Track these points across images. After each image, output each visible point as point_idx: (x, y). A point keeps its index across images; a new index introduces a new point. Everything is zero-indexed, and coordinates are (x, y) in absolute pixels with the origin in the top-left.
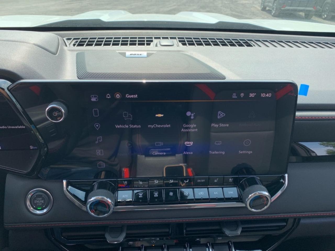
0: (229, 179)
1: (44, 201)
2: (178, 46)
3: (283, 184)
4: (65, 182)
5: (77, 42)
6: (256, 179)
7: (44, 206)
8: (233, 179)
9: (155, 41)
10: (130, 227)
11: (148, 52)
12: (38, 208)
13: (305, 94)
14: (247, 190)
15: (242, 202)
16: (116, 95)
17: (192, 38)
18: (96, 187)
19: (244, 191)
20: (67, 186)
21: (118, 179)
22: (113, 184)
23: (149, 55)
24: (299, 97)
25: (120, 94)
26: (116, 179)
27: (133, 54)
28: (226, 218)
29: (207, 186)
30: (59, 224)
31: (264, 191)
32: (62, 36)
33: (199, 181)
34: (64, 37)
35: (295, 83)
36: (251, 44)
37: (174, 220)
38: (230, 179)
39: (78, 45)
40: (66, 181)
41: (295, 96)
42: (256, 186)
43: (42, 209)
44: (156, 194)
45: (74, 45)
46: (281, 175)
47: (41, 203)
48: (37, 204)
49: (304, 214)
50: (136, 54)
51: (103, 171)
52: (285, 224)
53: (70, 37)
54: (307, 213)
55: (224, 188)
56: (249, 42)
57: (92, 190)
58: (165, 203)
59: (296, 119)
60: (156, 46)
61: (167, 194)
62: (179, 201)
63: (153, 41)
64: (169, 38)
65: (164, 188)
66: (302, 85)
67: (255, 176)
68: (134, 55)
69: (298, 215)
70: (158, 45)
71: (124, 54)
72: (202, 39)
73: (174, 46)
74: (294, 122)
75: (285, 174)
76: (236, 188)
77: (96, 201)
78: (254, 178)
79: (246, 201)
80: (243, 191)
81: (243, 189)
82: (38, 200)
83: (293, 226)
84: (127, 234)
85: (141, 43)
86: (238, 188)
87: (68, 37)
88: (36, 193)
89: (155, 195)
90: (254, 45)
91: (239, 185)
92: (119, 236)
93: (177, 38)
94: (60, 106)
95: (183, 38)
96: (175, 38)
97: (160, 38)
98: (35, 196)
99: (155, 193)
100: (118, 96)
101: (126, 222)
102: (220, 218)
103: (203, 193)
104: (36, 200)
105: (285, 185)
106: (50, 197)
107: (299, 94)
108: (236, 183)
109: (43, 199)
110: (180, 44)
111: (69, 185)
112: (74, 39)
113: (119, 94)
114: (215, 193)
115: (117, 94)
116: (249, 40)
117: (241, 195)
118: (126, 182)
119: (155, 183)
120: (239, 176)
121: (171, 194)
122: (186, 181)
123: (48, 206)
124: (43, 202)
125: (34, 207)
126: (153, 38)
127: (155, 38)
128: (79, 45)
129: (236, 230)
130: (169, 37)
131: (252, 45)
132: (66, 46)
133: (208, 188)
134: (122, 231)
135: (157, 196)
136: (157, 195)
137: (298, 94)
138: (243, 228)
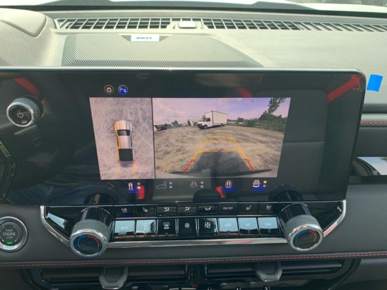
0: (266, 206)
1: (17, 234)
2: (202, 28)
3: (339, 213)
4: (42, 208)
5: (71, 24)
6: (303, 207)
7: (16, 241)
8: (272, 206)
9: (173, 23)
10: (132, 268)
11: (161, 35)
12: (8, 243)
13: (377, 89)
14: (291, 221)
15: (283, 237)
16: (106, 89)
17: (222, 20)
18: (85, 215)
19: (287, 223)
20: (46, 213)
21: (114, 206)
22: (108, 212)
23: (161, 38)
24: (368, 92)
25: (113, 87)
26: (112, 205)
27: (140, 38)
28: (261, 258)
29: (237, 215)
30: (36, 264)
31: (314, 223)
32: (53, 17)
33: (225, 208)
34: (55, 18)
35: (363, 74)
36: (298, 27)
37: (191, 260)
38: (268, 207)
39: (71, 28)
40: (44, 207)
41: (362, 91)
42: (303, 216)
43: (13, 244)
44: (167, 225)
45: (67, 27)
46: (337, 201)
47: (11, 236)
48: (7, 237)
49: (366, 254)
50: (144, 38)
51: (97, 194)
52: (341, 266)
53: (63, 18)
54: (372, 252)
55: (259, 219)
56: (296, 25)
57: (79, 219)
58: (178, 238)
59: (361, 125)
60: (174, 28)
61: (182, 226)
62: (197, 235)
63: (171, 23)
64: (192, 20)
65: (178, 218)
66: (372, 76)
67: (302, 203)
68: (142, 38)
69: (358, 254)
70: (177, 27)
71: (128, 38)
72: (234, 21)
73: (197, 29)
74: (359, 129)
75: (342, 200)
76: (275, 218)
77: (83, 236)
78: (300, 205)
79: (288, 236)
80: (285, 223)
81: (286, 221)
82: (7, 232)
83: (351, 268)
84: (128, 277)
85: (154, 26)
86: (278, 218)
87: (61, 18)
88: (4, 223)
89: (165, 227)
90: (302, 29)
91: (279, 214)
92: (118, 280)
93: (202, 20)
94: (26, 104)
95: (210, 20)
96: (199, 20)
97: (179, 20)
98: (4, 227)
99: (165, 224)
100: (109, 90)
101: (126, 262)
102: (253, 258)
103: (231, 225)
104: (5, 232)
105: (343, 215)
106: (24, 228)
107: (367, 89)
108: (275, 212)
109: (15, 230)
110: (206, 27)
111: (49, 212)
112: (68, 21)
113: (110, 87)
114: (246, 225)
115: (107, 87)
116: (296, 23)
117: (283, 227)
118: (125, 209)
119: (165, 211)
120: (280, 202)
121: (187, 225)
122: (208, 209)
123: (21, 240)
124: (14, 234)
125: (3, 241)
126: (171, 20)
127: (173, 20)
128: (73, 27)
129: (275, 273)
130: (191, 18)
131: (300, 28)
132: (56, 28)
133: (237, 218)
134: (122, 274)
135: (168, 228)
136: (169, 226)
137: (365, 89)
138: (283, 271)
